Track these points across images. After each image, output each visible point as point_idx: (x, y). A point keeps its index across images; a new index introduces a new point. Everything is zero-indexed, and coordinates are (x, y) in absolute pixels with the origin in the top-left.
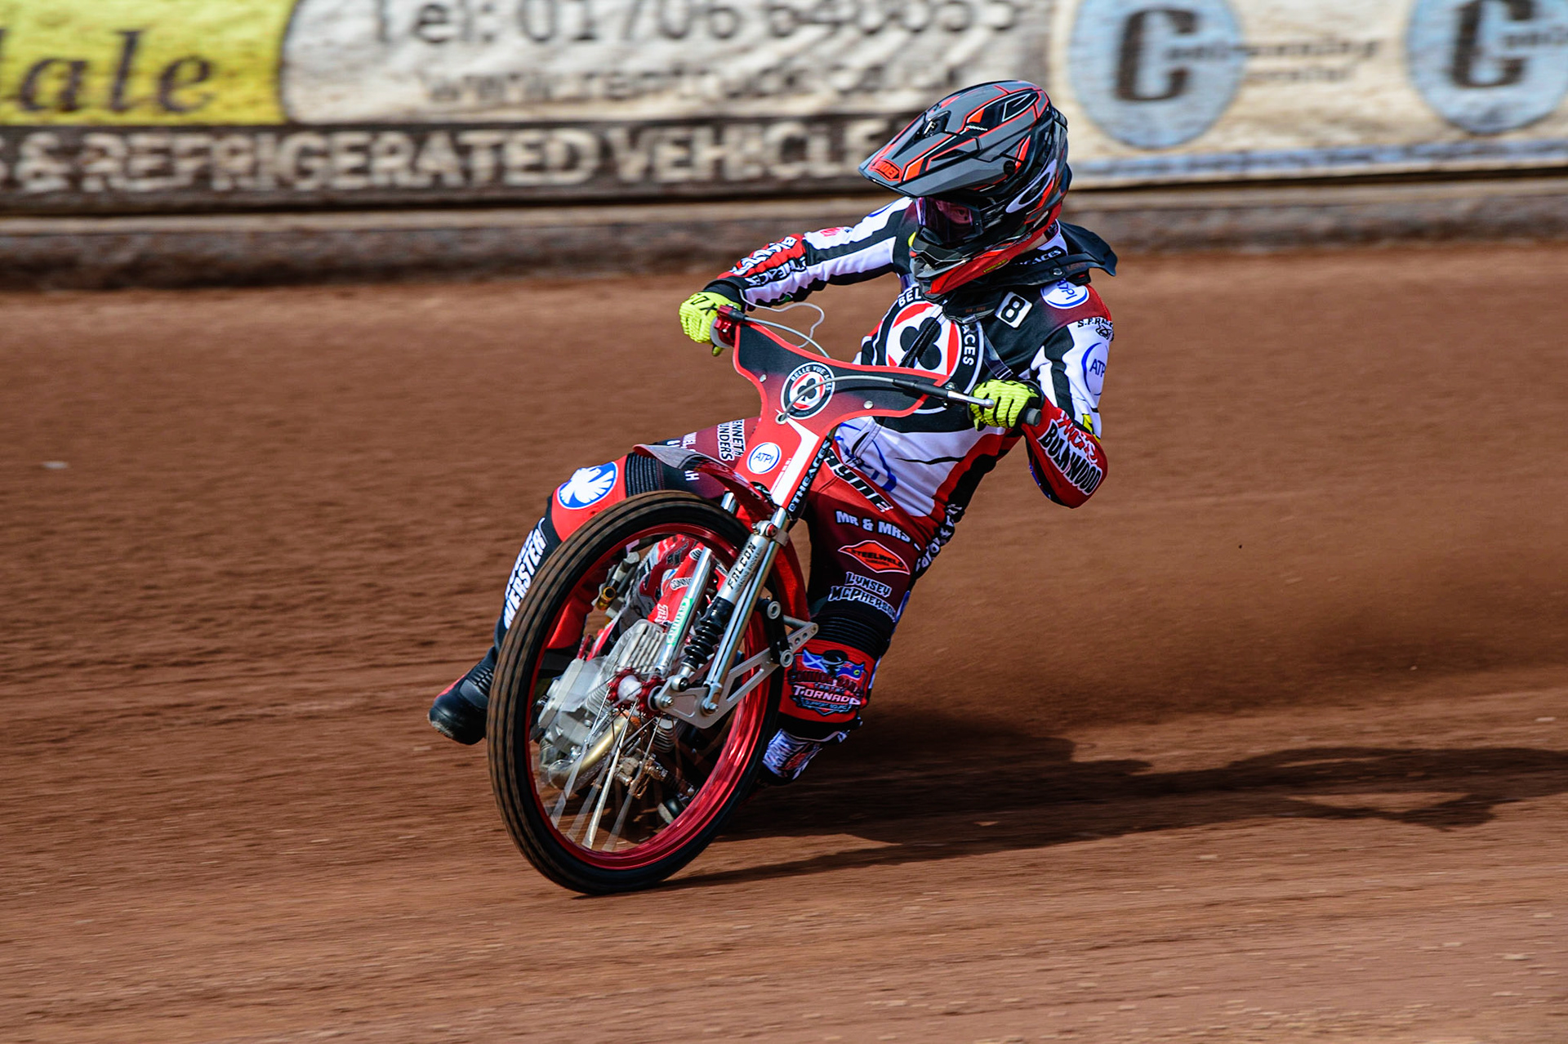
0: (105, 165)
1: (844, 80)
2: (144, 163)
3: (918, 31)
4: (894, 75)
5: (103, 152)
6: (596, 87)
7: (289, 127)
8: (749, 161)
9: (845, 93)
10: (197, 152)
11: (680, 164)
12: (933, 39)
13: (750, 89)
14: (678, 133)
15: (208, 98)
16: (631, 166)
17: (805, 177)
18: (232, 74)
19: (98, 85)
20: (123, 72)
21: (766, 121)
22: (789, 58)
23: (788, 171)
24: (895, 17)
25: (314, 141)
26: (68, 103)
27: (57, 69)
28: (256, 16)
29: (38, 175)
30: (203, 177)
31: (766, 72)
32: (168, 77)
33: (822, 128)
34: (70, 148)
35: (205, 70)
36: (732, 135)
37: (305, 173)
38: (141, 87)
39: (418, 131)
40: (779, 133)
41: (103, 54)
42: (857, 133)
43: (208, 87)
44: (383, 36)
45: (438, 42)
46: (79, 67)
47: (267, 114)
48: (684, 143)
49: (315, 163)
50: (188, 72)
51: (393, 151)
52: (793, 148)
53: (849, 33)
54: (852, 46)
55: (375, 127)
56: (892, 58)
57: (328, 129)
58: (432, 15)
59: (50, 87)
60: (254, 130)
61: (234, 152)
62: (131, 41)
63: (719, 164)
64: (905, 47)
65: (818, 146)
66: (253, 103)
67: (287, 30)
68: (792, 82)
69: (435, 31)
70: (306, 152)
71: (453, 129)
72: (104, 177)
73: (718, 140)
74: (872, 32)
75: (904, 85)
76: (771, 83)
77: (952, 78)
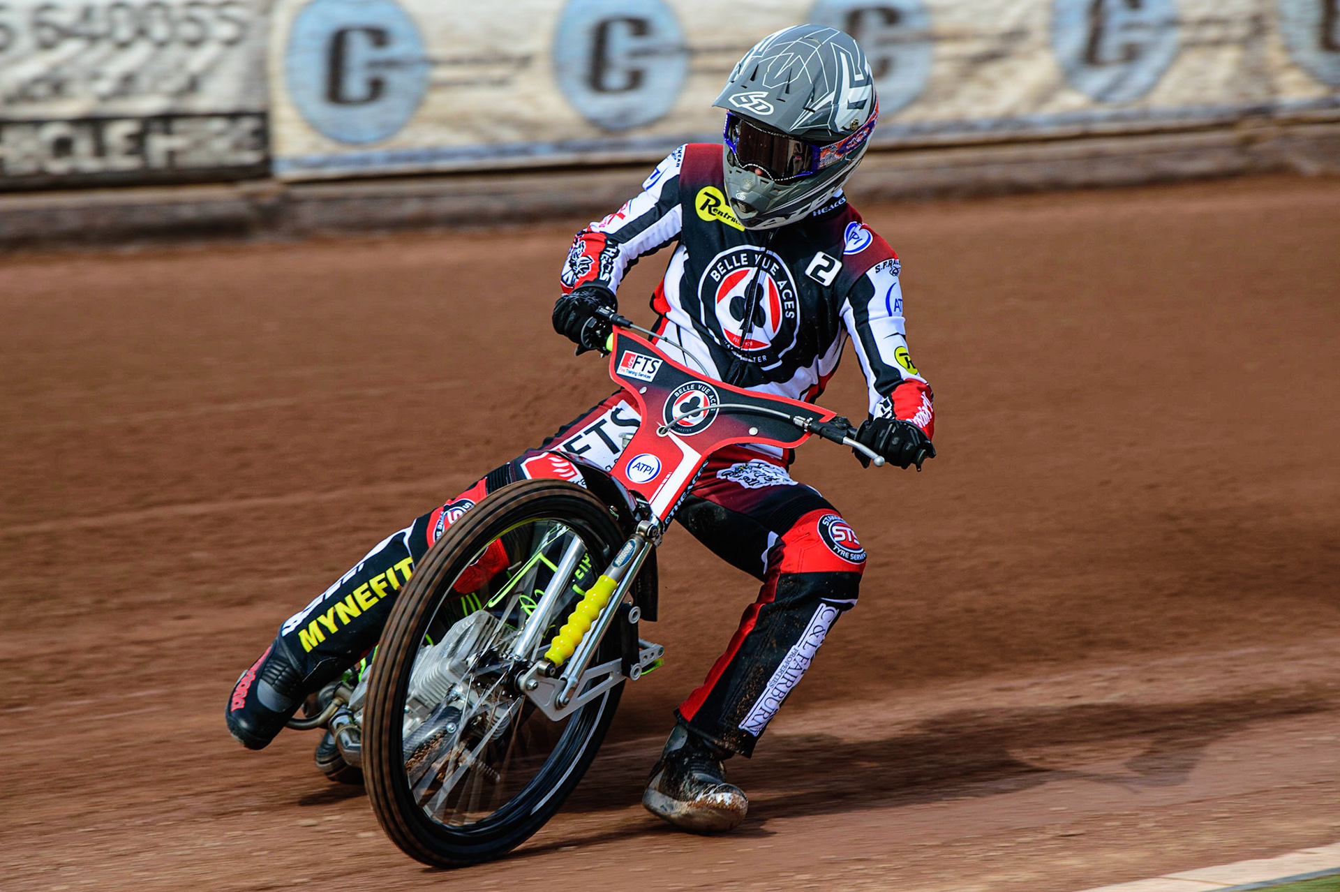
1: (104, 86)
3: (161, 44)
4: (144, 82)
8: (28, 156)
9: (104, 98)
12: (174, 53)
13: (24, 94)
17: (74, 173)
21: (38, 123)
22: (55, 68)
23: (58, 166)
24: (142, 33)
31: (37, 81)
33: (86, 129)
36: (11, 136)
40: (52, 132)
42: (117, 134)
52: (62, 147)
53: (105, 46)
54: (106, 59)
56: (141, 69)
64: (152, 58)
65: (83, 145)
68: (58, 88)
74: (124, 45)
75: (153, 90)
76: (41, 90)
77: (193, 85)
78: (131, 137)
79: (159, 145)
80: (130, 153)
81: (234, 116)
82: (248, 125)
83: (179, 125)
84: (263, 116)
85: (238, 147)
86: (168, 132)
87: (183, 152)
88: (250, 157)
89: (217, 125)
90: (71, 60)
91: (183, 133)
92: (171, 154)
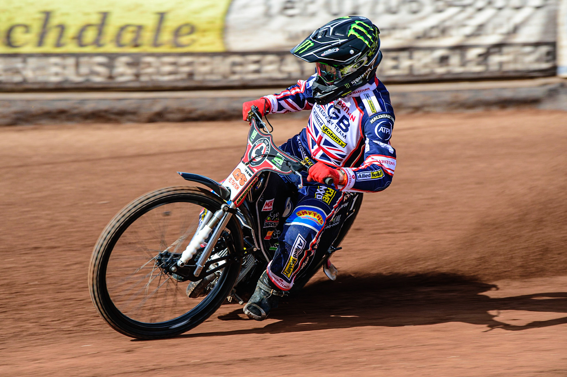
0: (150, 70)
1: (468, 30)
3: (500, 9)
4: (489, 28)
5: (149, 65)
7: (227, 54)
8: (426, 66)
9: (469, 36)
10: (189, 64)
11: (395, 68)
12: (507, 12)
13: (425, 35)
14: (394, 54)
15: (193, 41)
17: (448, 73)
18: (204, 31)
19: (147, 36)
20: (158, 30)
21: (432, 49)
22: (443, 21)
23: (440, 70)
24: (490, 3)
25: (237, 59)
26: (136, 43)
27: (131, 29)
28: (214, 6)
29: (122, 75)
30: (191, 75)
31: (433, 28)
32: (177, 33)
33: (458, 52)
34: (135, 62)
35: (193, 29)
36: (417, 55)
37: (234, 73)
38: (166, 36)
39: (281, 54)
40: (439, 53)
41: (150, 22)
42: (472, 54)
43: (194, 36)
44: (268, 14)
45: (292, 16)
46: (140, 28)
47: (218, 47)
48: (395, 59)
49: (238, 69)
51: (271, 63)
52: (444, 60)
53: (470, 11)
54: (470, 18)
55: (264, 53)
56: (489, 21)
57: (244, 54)
58: (289, 5)
59: (128, 37)
60: (212, 55)
61: (204, 64)
62: (162, 16)
63: (411, 68)
64: (494, 16)
65: (455, 59)
66: (212, 43)
67: (228, 12)
68: (444, 31)
69: (290, 12)
70: (234, 64)
72: (150, 74)
73: (410, 58)
74: (480, 10)
75: (493, 33)
76: (434, 33)
77: (515, 30)
78: (480, 55)
79: (495, 59)
80: (479, 64)
81: (537, 45)
82: (544, 49)
83: (505, 50)
84: (554, 45)
85: (538, 60)
86: (500, 53)
87: (508, 62)
88: (545, 66)
89: (528, 49)
90: (451, 18)
91: (508, 54)
92: (501, 64)
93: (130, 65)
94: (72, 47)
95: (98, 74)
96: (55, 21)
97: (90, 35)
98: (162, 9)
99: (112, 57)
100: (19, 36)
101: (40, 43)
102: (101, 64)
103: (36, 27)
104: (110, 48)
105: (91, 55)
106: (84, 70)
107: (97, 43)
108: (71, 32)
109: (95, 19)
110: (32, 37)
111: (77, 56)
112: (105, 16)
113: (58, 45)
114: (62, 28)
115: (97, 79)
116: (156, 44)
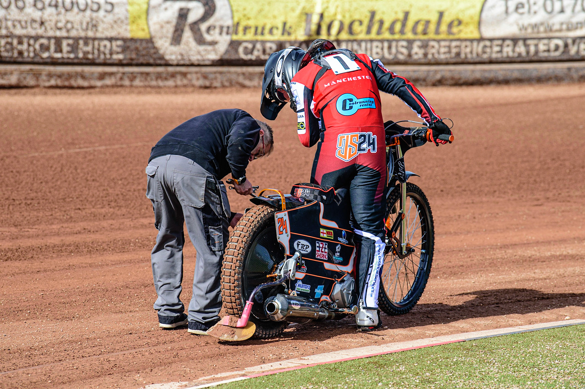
0: (434, 51)
2: (443, 50)
5: (433, 47)
6: (564, 27)
7: (481, 39)
10: (458, 47)
15: (460, 31)
16: (573, 50)
18: (467, 24)
19: (432, 27)
20: (439, 23)
25: (488, 43)
26: (425, 33)
27: (422, 23)
28: (474, 6)
29: (416, 53)
30: (458, 54)
32: (451, 25)
34: (425, 45)
35: (460, 23)
37: (484, 52)
38: (444, 27)
39: (515, 40)
41: (434, 18)
43: (461, 27)
44: (507, 12)
45: (522, 14)
46: (428, 22)
47: (476, 35)
49: (488, 50)
50: (456, 23)
51: (508, 46)
55: (504, 39)
57: (491, 40)
58: (520, 6)
59: (420, 28)
60: (472, 40)
61: (466, 47)
62: (441, 15)
66: (472, 32)
67: (482, 10)
69: (521, 11)
70: (485, 47)
71: (525, 40)
72: (433, 54)
93: (420, 47)
94: (386, 35)
95: (402, 54)
96: (377, 18)
97: (398, 27)
98: (442, 9)
99: (410, 42)
100: (356, 27)
101: (369, 32)
102: (403, 47)
103: (366, 22)
104: (410, 35)
105: (397, 41)
106: (394, 50)
107: (402, 32)
108: (387, 25)
109: (401, 16)
110: (364, 28)
111: (390, 41)
112: (407, 14)
113: (379, 33)
114: (381, 23)
115: (401, 57)
116: (437, 32)
